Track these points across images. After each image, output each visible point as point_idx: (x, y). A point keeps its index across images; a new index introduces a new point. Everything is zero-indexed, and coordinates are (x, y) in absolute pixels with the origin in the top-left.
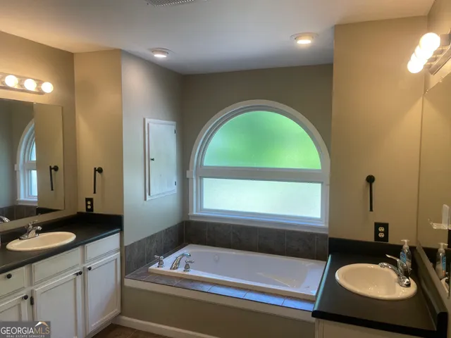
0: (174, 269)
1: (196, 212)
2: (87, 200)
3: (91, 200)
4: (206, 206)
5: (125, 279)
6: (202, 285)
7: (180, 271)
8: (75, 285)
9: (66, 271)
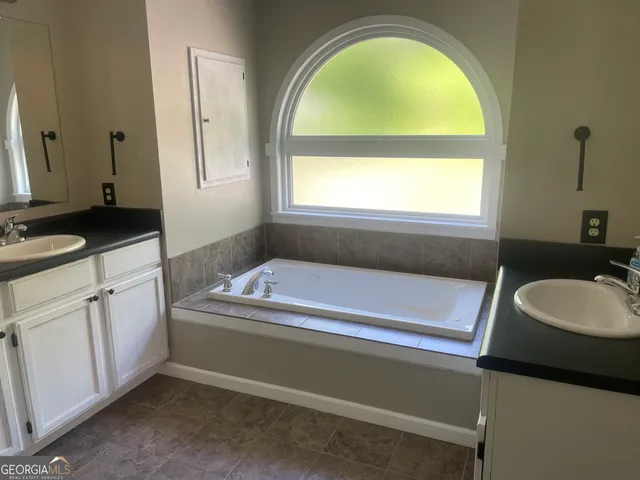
0: (248, 294)
1: (283, 210)
2: (105, 186)
3: (111, 186)
4: (297, 201)
5: (173, 309)
6: (290, 317)
7: (257, 295)
8: (88, 317)
9: (70, 294)
